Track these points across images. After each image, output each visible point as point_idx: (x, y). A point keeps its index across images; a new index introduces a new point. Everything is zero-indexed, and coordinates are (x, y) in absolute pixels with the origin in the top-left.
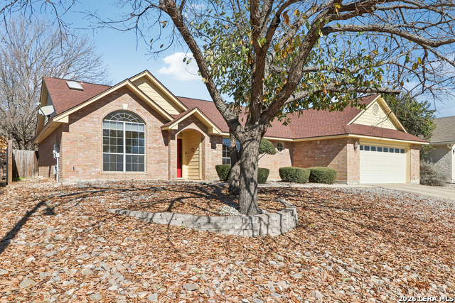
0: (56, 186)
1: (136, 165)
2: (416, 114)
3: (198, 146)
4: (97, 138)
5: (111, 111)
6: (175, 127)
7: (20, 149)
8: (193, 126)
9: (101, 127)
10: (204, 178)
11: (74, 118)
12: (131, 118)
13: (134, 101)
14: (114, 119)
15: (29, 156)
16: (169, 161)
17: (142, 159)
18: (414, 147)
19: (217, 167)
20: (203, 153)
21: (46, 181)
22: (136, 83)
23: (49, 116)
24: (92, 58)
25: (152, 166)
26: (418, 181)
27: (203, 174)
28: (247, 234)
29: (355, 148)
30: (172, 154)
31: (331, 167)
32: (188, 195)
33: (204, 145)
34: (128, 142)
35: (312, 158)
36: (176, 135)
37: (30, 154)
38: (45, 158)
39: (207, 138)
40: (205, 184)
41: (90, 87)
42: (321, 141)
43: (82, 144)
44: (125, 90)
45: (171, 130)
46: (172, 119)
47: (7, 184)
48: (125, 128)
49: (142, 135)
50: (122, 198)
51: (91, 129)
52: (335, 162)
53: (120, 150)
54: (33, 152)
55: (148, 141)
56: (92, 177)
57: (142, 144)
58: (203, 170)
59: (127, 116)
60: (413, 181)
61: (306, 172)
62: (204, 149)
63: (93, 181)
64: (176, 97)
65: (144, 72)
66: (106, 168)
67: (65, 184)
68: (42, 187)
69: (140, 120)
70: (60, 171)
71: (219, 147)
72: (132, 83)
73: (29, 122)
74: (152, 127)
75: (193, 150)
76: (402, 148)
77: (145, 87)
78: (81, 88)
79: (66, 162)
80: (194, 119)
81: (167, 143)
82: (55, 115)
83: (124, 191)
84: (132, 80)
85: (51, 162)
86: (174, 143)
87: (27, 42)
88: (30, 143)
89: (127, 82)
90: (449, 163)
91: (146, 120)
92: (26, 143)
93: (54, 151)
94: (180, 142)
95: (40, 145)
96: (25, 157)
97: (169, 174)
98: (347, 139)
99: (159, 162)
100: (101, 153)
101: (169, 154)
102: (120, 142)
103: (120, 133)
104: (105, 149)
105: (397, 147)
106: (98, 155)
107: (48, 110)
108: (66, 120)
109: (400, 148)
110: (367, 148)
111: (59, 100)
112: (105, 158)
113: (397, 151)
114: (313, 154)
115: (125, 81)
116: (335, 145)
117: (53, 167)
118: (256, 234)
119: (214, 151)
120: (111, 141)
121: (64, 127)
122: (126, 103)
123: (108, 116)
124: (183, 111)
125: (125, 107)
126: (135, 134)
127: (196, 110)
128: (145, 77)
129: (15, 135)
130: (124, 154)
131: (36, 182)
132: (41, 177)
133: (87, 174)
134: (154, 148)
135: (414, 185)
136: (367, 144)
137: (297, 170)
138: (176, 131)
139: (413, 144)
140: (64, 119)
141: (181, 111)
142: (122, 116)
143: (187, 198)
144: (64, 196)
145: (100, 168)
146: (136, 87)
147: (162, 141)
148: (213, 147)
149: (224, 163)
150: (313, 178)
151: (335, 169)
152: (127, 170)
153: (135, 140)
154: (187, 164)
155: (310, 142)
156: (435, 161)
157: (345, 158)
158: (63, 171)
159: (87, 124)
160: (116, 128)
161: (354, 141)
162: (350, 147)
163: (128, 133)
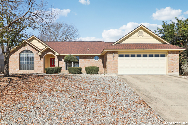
1: (32, 68)
4: (17, 60)
5: (22, 50)
8: (50, 53)
9: (19, 56)
12: (29, 52)
17: (33, 66)
18: (172, 52)
25: (36, 68)
34: (28, 60)
36: (43, 57)
39: (56, 57)
43: (13, 62)
48: (27, 55)
49: (33, 57)
53: (26, 63)
57: (33, 60)
69: (32, 53)
71: (63, 60)
74: (36, 55)
84: (28, 40)
86: (42, 59)
91: (34, 52)
98: (108, 52)
100: (19, 64)
102: (26, 60)
103: (26, 57)
112: (20, 66)
120: (23, 60)
123: (22, 52)
125: (26, 49)
127: (48, 47)
128: (34, 38)
133: (15, 71)
134: (37, 62)
138: (43, 55)
142: (26, 52)
145: (19, 69)
146: (28, 42)
148: (61, 60)
153: (31, 60)
159: (15, 56)
160: (24, 56)
162: (109, 56)
163: (28, 57)
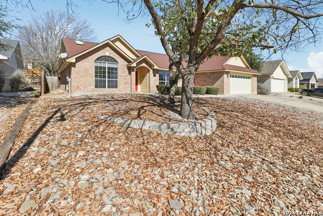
0: (68, 97)
1: (114, 85)
2: (254, 60)
3: (146, 75)
4: (91, 71)
5: (99, 56)
6: (134, 65)
7: (51, 76)
8: (144, 65)
9: (94, 65)
10: (149, 92)
11: (78, 60)
12: (110, 60)
13: (112, 51)
14: (101, 60)
15: (55, 79)
16: (131, 83)
17: (116, 82)
18: (254, 76)
19: (157, 86)
20: (149, 79)
21: (63, 93)
22: (113, 42)
23: (64, 58)
24: (89, 30)
25: (122, 86)
26: (256, 93)
27: (149, 90)
28: (193, 135)
29: (228, 77)
30: (133, 79)
31: (215, 86)
32: (146, 104)
33: (149, 74)
34: (109, 73)
35: (205, 81)
36: (135, 69)
37: (55, 78)
38: (63, 81)
39: (151, 71)
40: (152, 96)
41: (87, 44)
42: (210, 73)
43: (83, 74)
44: (107, 45)
45: (132, 67)
46: (133, 61)
47: (40, 95)
48: (107, 65)
49: (116, 69)
50: (107, 107)
51: (88, 66)
52: (217, 83)
53: (105, 77)
54: (57, 77)
55: (120, 72)
56: (89, 92)
57: (116, 73)
58: (149, 87)
59: (108, 59)
60: (254, 93)
61: (204, 88)
62: (149, 77)
63: (89, 94)
64: (136, 50)
65: (118, 35)
66: (96, 87)
67: (73, 96)
68: (60, 97)
69: (116, 61)
70: (71, 88)
71: (157, 75)
72: (111, 41)
73: (56, 62)
74: (122, 65)
75: (143, 77)
76: (249, 76)
77: (118, 44)
78: (83, 44)
79: (74, 84)
80: (145, 61)
81: (130, 74)
82: (68, 58)
83: (108, 101)
85: (66, 83)
86: (134, 73)
87: (55, 22)
88: (56, 73)
89: (108, 41)
90: (270, 84)
91: (118, 61)
92: (54, 72)
93: (67, 78)
94: (136, 72)
95: (61, 73)
96: (53, 80)
97: (131, 90)
98: (224, 72)
99: (126, 83)
100: (94, 79)
101: (131, 79)
102: (105, 73)
103: (105, 68)
104: (96, 76)
105: (247, 76)
106: (92, 79)
107: (64, 55)
108: (74, 61)
109: (248, 76)
110: (233, 77)
111: (71, 50)
112: (96, 81)
113: (247, 78)
114: (205, 79)
115: (107, 40)
116: (218, 75)
117: (67, 86)
118: (199, 134)
119: (155, 77)
120: (99, 72)
121: (73, 65)
122: (107, 52)
123: (98, 59)
124: (139, 57)
125: (107, 54)
126: (112, 69)
127: (146, 56)
128: (118, 38)
129: (48, 69)
130: (107, 79)
131: (57, 94)
132: (61, 91)
133: (86, 90)
134: (123, 76)
135: (255, 94)
136: (233, 74)
137: (200, 88)
138: (135, 67)
139: (254, 75)
140: (73, 60)
141: (138, 56)
142: (106, 59)
143: (146, 106)
144: (72, 105)
145: (93, 87)
146: (113, 44)
147: (127, 72)
148: (155, 76)
149: (160, 84)
150: (208, 92)
151: (217, 87)
152: (108, 88)
153: (113, 72)
154: (140, 84)
155: (204, 73)
156: (263, 83)
157: (223, 81)
158: (72, 89)
159: (86, 63)
160: (102, 65)
161: (227, 73)
162: (225, 76)
163: (109, 68)
